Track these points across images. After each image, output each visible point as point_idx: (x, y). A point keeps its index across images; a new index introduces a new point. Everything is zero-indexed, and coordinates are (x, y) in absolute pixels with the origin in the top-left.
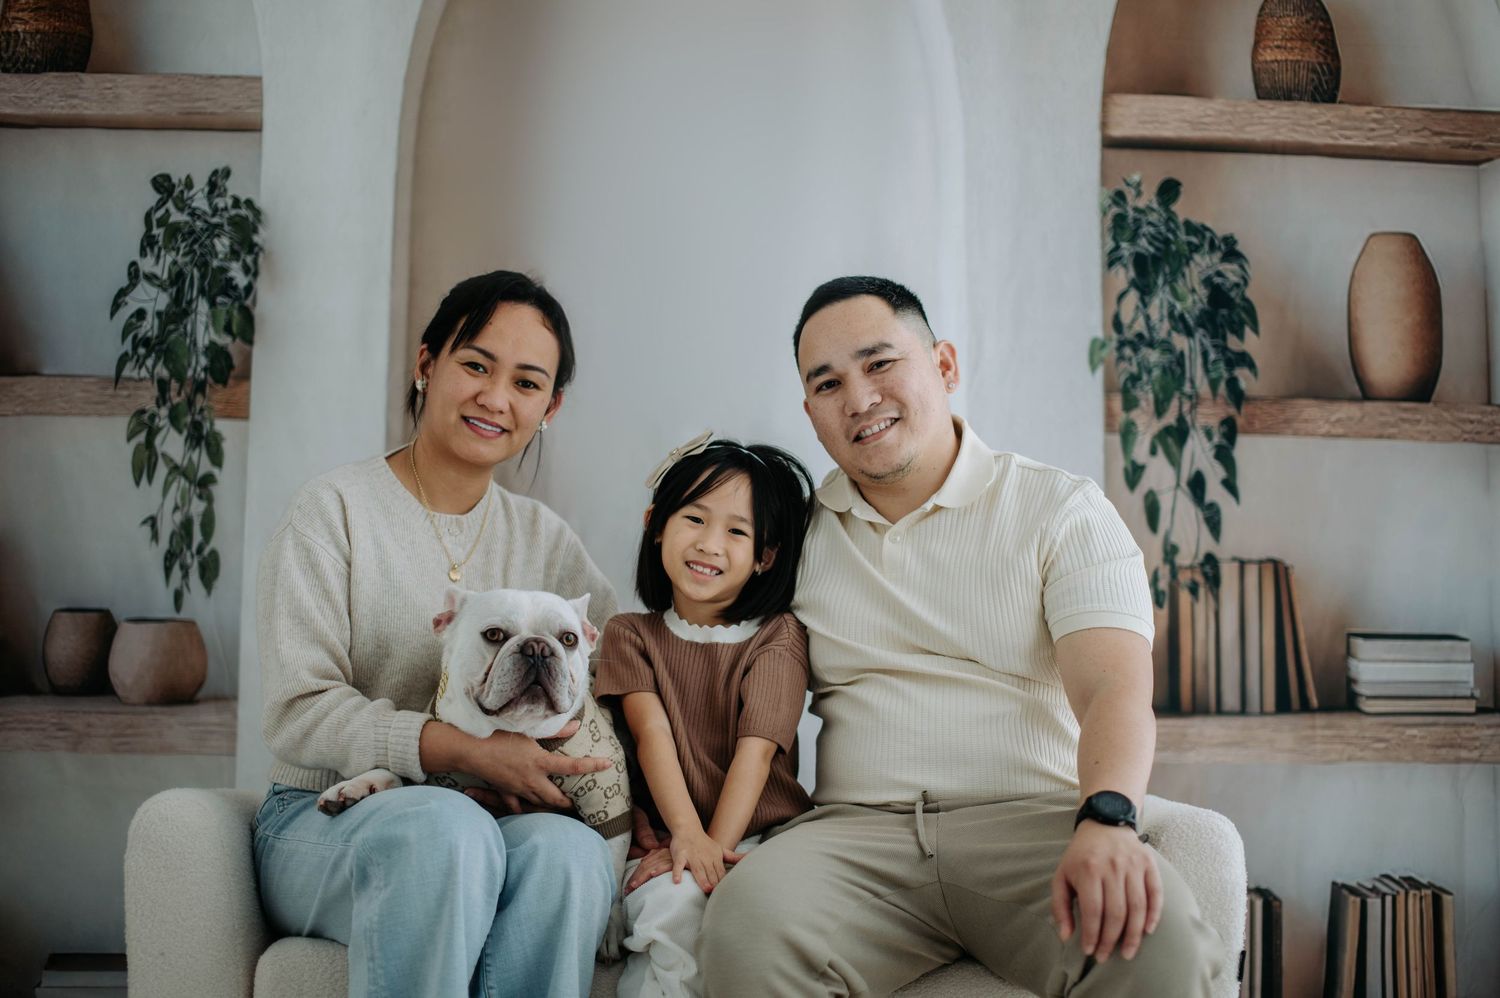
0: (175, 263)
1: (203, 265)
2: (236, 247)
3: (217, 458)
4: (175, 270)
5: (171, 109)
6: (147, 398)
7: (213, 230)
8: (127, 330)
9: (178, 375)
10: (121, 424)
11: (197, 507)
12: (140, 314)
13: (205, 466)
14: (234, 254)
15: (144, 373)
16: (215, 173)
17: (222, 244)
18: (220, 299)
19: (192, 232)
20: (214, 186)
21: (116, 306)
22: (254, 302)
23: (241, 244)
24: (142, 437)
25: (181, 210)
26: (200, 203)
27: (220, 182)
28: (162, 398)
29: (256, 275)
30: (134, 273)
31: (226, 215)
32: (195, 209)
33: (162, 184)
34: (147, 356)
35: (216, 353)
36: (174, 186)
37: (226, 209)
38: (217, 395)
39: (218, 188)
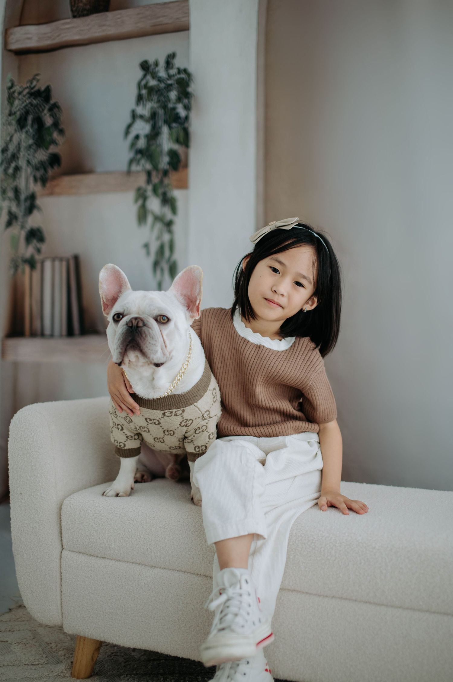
0: (152, 108)
1: (165, 107)
2: (180, 95)
3: (174, 210)
4: (152, 111)
5: (146, 25)
6: (141, 180)
7: (169, 88)
8: (133, 145)
9: (155, 167)
10: (131, 195)
11: (166, 237)
12: (137, 137)
13: (169, 215)
14: (179, 100)
15: (140, 168)
16: (168, 56)
17: (173, 95)
18: (174, 125)
19: (159, 90)
20: (169, 64)
21: (127, 132)
22: (189, 125)
23: (182, 94)
24: (140, 202)
25: (153, 78)
26: (162, 74)
27: (171, 61)
28: (149, 181)
29: (190, 109)
30: (134, 116)
31: (174, 78)
32: (160, 77)
33: (145, 66)
34: (141, 159)
35: (173, 154)
36: (149, 66)
37: (174, 76)
38: (173, 177)
39: (170, 64)
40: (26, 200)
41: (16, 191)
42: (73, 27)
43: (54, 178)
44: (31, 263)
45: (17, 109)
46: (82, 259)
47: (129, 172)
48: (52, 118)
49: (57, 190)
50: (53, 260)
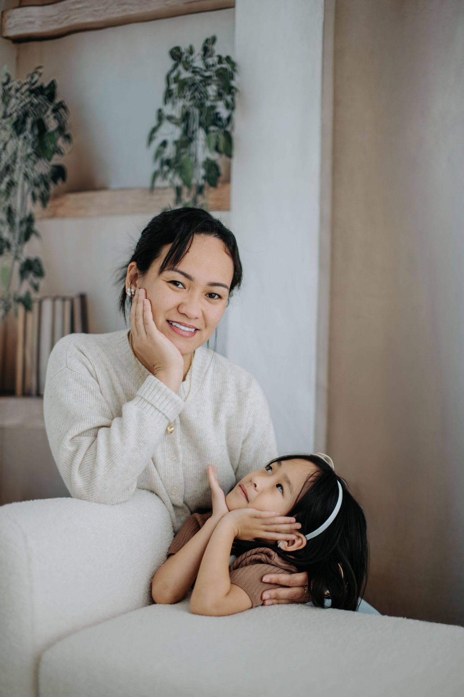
0: (184, 107)
1: (201, 106)
2: (221, 91)
4: (184, 111)
7: (206, 80)
8: (158, 154)
9: (187, 183)
12: (164, 144)
14: (220, 96)
15: (167, 183)
16: (207, 41)
17: (212, 90)
18: (212, 128)
19: (194, 84)
21: (151, 139)
22: (233, 128)
23: (223, 88)
25: (186, 69)
26: (198, 63)
27: (210, 47)
29: (233, 108)
30: (160, 117)
31: (214, 69)
32: (195, 68)
33: (176, 54)
34: (168, 171)
35: (210, 166)
36: (182, 54)
37: (213, 65)
38: (211, 195)
39: (209, 51)
40: (21, 223)
41: (10, 212)
42: (86, 7)
43: (57, 196)
44: (27, 303)
45: (14, 109)
46: (89, 299)
47: (152, 189)
48: (57, 121)
49: (61, 211)
50: (54, 299)
